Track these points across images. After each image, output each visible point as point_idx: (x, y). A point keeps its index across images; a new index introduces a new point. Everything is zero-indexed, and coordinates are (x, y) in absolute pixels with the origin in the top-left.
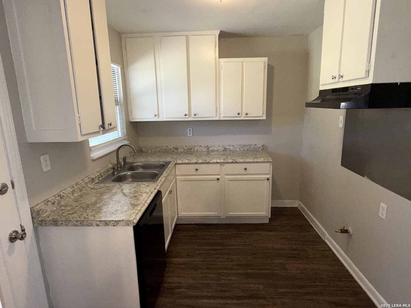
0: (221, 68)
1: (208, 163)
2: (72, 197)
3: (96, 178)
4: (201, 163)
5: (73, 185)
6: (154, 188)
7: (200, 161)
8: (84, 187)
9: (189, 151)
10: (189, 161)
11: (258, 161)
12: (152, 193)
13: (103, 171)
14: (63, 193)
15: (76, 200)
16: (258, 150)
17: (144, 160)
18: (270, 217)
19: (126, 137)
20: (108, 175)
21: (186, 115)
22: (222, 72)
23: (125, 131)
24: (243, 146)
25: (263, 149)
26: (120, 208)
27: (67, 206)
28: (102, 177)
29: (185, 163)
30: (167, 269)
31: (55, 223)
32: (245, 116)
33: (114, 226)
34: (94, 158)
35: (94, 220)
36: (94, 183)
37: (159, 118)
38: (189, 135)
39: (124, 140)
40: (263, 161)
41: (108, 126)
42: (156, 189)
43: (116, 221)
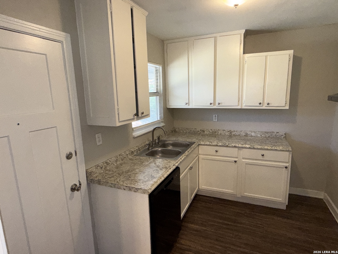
0: (245, 63)
1: (227, 146)
2: (115, 164)
3: (135, 151)
4: (220, 146)
5: (118, 155)
6: (173, 165)
7: (220, 144)
8: (125, 157)
9: (214, 134)
10: (211, 143)
11: (277, 149)
12: (170, 169)
13: (141, 146)
14: (109, 161)
15: (117, 167)
16: (280, 137)
17: (175, 139)
18: (287, 204)
19: (163, 120)
20: (144, 150)
21: (211, 104)
22: (246, 66)
23: (163, 116)
24: (264, 133)
25: (285, 137)
26: (143, 178)
27: (110, 171)
28: (140, 151)
29: (207, 145)
30: (181, 231)
31: (99, 182)
32: (267, 105)
33: (135, 192)
34: (135, 136)
35: (122, 185)
36: (133, 155)
37: (189, 105)
38: (214, 120)
39: (162, 122)
40: (282, 149)
41: (141, 114)
42: (175, 165)
43: (136, 189)
